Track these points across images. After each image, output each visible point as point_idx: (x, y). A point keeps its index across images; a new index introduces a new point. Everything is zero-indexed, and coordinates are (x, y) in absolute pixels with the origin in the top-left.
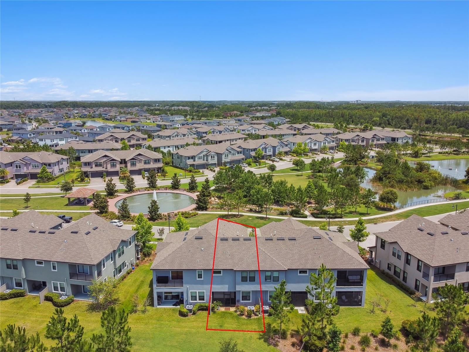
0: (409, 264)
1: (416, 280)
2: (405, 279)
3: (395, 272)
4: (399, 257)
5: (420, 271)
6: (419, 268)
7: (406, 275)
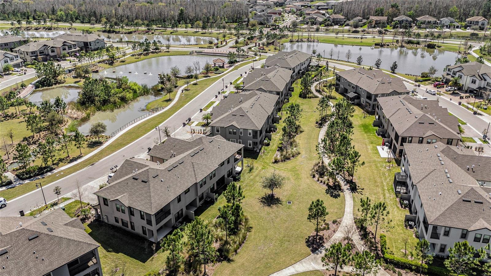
0: (133, 215)
1: (143, 227)
2: (133, 227)
3: (123, 223)
4: (123, 212)
5: (144, 219)
6: (142, 218)
7: (133, 224)
